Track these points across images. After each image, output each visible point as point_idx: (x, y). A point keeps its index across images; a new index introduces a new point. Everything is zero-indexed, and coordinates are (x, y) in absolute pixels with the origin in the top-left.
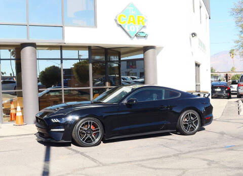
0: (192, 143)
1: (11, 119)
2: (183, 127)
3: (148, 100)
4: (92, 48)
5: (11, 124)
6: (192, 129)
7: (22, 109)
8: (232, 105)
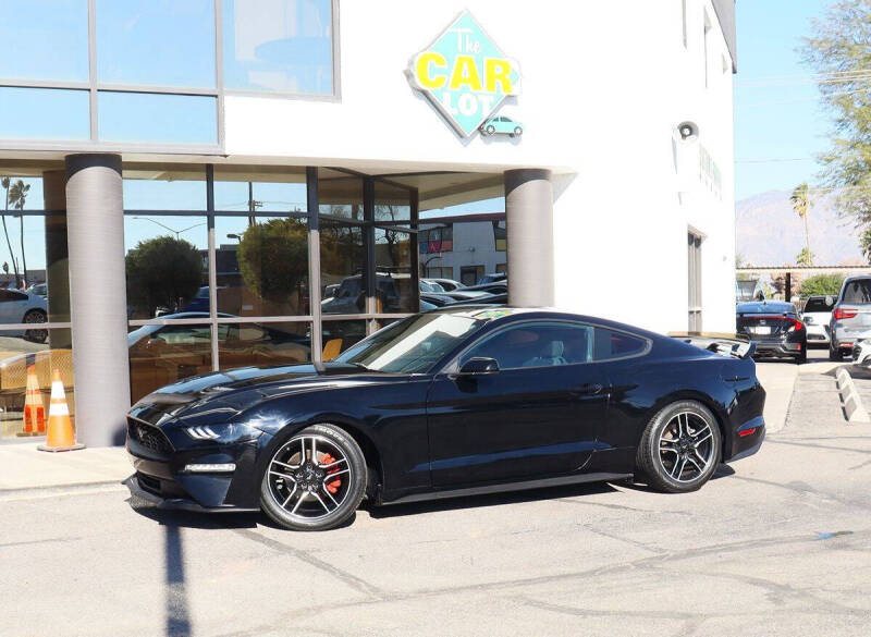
0: (694, 520)
1: (29, 428)
2: (658, 465)
3: (534, 363)
4: (321, 175)
5: (31, 445)
6: (692, 470)
7: (69, 390)
8: (817, 386)
